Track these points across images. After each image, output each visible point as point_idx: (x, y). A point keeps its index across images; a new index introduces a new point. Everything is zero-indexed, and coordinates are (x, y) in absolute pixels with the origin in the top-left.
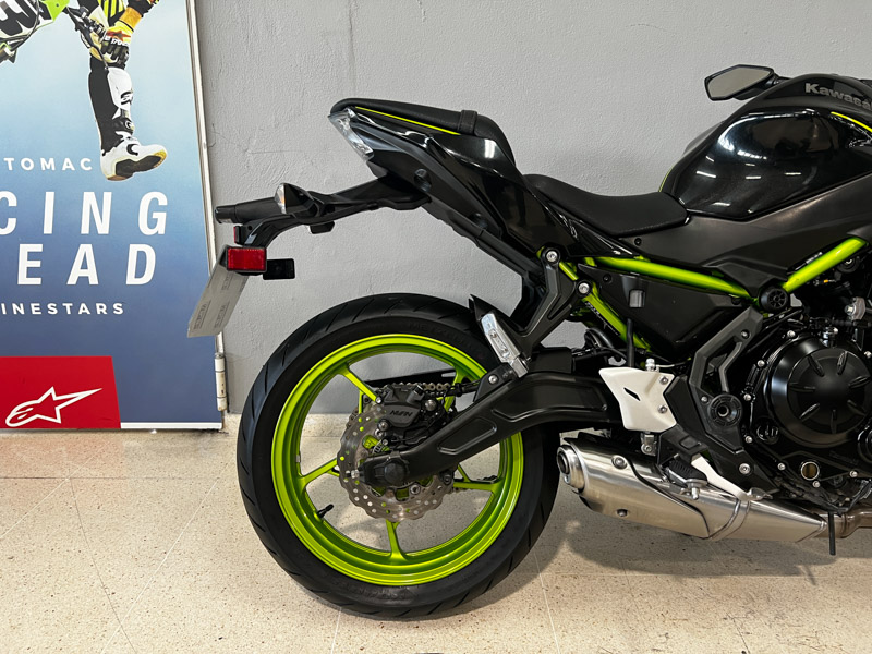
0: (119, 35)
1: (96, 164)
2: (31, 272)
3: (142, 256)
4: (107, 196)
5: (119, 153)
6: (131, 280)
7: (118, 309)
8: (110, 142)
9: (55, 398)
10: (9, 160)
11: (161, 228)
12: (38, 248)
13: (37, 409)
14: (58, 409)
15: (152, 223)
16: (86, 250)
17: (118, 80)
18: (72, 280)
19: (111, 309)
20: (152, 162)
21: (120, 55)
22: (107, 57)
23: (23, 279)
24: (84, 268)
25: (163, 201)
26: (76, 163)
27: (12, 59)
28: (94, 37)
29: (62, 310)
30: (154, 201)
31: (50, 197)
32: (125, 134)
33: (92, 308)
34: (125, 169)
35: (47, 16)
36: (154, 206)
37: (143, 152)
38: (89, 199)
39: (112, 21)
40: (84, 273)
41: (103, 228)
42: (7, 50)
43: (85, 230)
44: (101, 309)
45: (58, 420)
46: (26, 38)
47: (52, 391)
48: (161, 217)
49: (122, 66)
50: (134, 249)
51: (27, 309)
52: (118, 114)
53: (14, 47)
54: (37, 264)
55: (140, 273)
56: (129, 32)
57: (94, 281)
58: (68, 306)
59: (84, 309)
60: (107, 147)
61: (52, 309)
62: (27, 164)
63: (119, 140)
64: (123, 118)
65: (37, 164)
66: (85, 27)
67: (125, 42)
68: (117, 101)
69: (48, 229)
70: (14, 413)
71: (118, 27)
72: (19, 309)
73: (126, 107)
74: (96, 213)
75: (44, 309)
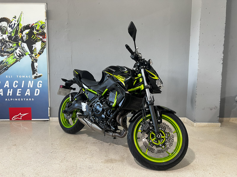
0: (36, 58)
1: (31, 77)
2: (19, 94)
3: (37, 91)
4: (33, 81)
5: (35, 75)
6: (35, 95)
7: (33, 99)
8: (34, 73)
9: (21, 115)
10: (17, 76)
11: (41, 86)
12: (21, 90)
13: (17, 117)
14: (21, 117)
15: (39, 86)
16: (28, 90)
17: (36, 64)
18: (26, 95)
19: (32, 99)
20: (40, 76)
21: (36, 61)
22: (34, 61)
23: (18, 95)
24: (28, 93)
25: (41, 82)
26: (28, 77)
27: (19, 61)
28: (32, 58)
29: (23, 100)
30: (40, 82)
31: (23, 82)
32: (36, 72)
33: (29, 99)
34: (36, 77)
35: (25, 55)
36: (40, 83)
37: (39, 75)
38: (30, 82)
39: (35, 56)
40: (28, 94)
41: (31, 86)
42: (19, 60)
43: (29, 87)
44: (30, 99)
45: (21, 119)
46: (22, 58)
47: (20, 113)
48: (41, 85)
49: (36, 62)
50: (36, 90)
51: (18, 100)
52: (35, 69)
53: (20, 59)
54: (20, 92)
55: (37, 94)
56: (38, 57)
57: (29, 95)
58: (25, 99)
59: (27, 99)
60: (33, 74)
61: (22, 100)
62: (20, 77)
63: (35, 73)
64: (36, 70)
65: (22, 77)
66: (31, 57)
67: (37, 59)
68: (35, 67)
69: (23, 87)
70: (13, 117)
71: (36, 57)
72: (16, 100)
73: (37, 68)
74: (31, 84)
75: (21, 99)
